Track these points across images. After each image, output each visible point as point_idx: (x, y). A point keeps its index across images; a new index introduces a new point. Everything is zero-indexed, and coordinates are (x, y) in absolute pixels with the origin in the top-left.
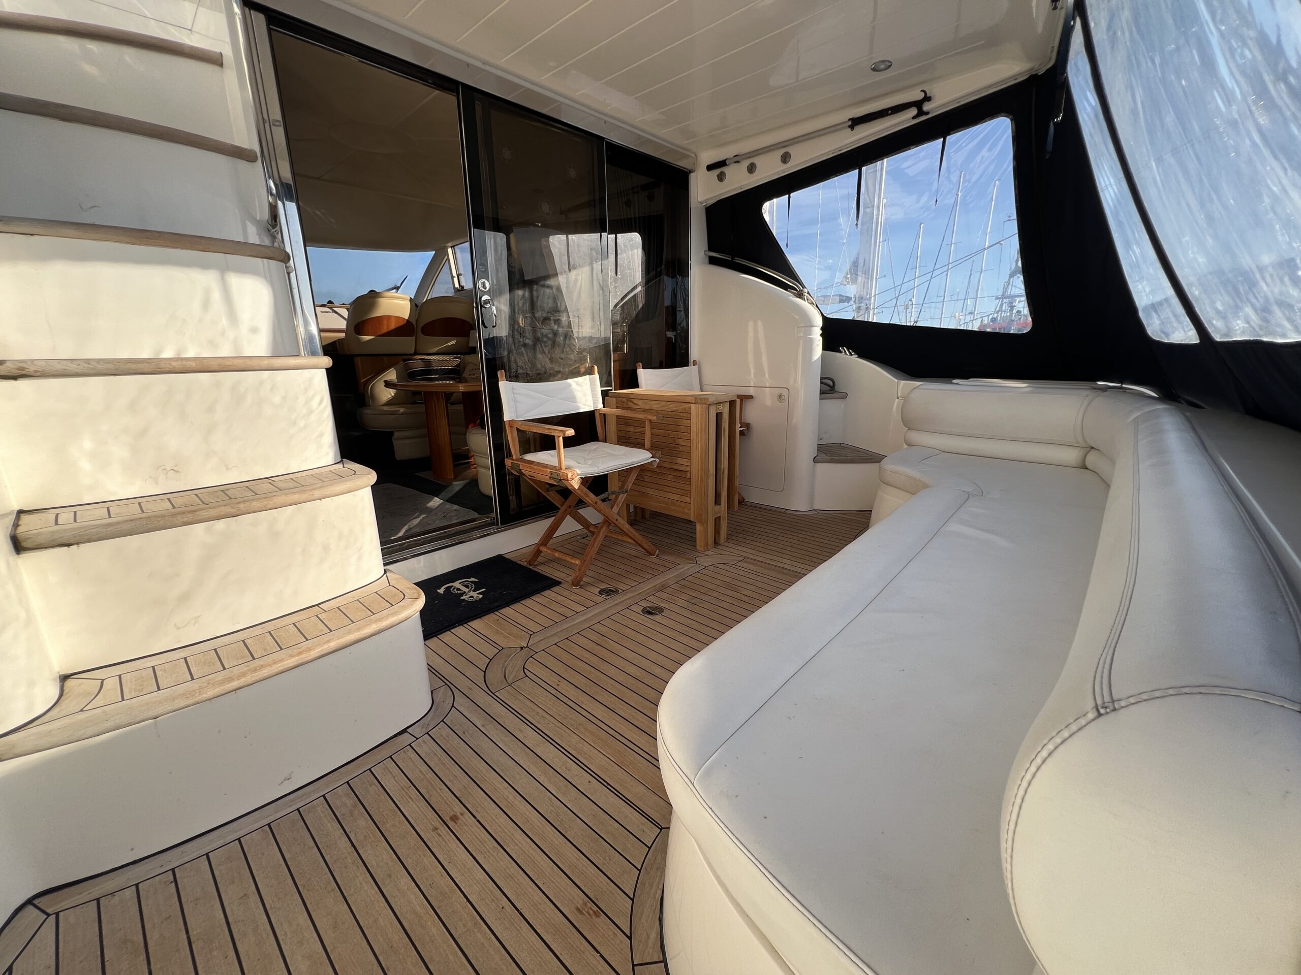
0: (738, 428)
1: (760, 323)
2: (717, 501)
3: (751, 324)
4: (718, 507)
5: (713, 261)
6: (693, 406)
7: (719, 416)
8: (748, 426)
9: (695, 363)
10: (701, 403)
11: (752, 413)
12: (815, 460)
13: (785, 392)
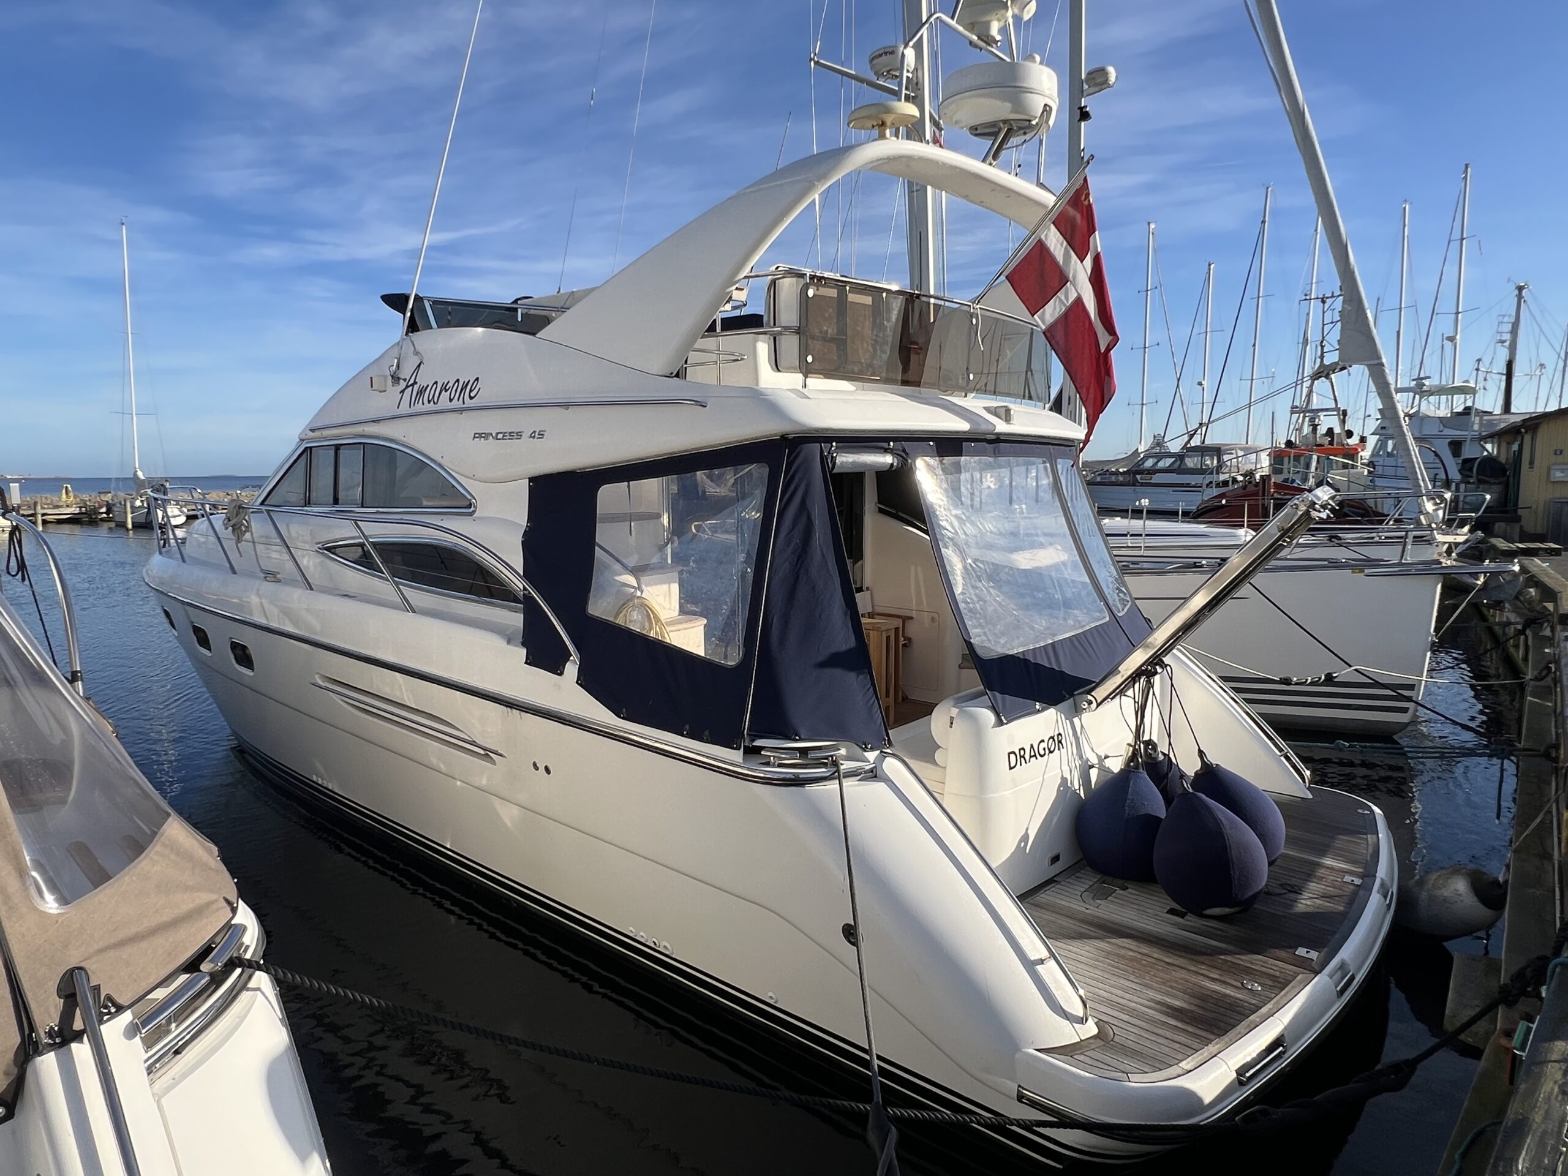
0: (902, 641)
1: (919, 569)
2: (887, 695)
3: (913, 568)
4: (887, 699)
5: (881, 511)
6: (871, 632)
7: (888, 638)
8: (909, 640)
9: (868, 589)
10: (878, 631)
11: (912, 630)
12: (960, 667)
13: (936, 615)
